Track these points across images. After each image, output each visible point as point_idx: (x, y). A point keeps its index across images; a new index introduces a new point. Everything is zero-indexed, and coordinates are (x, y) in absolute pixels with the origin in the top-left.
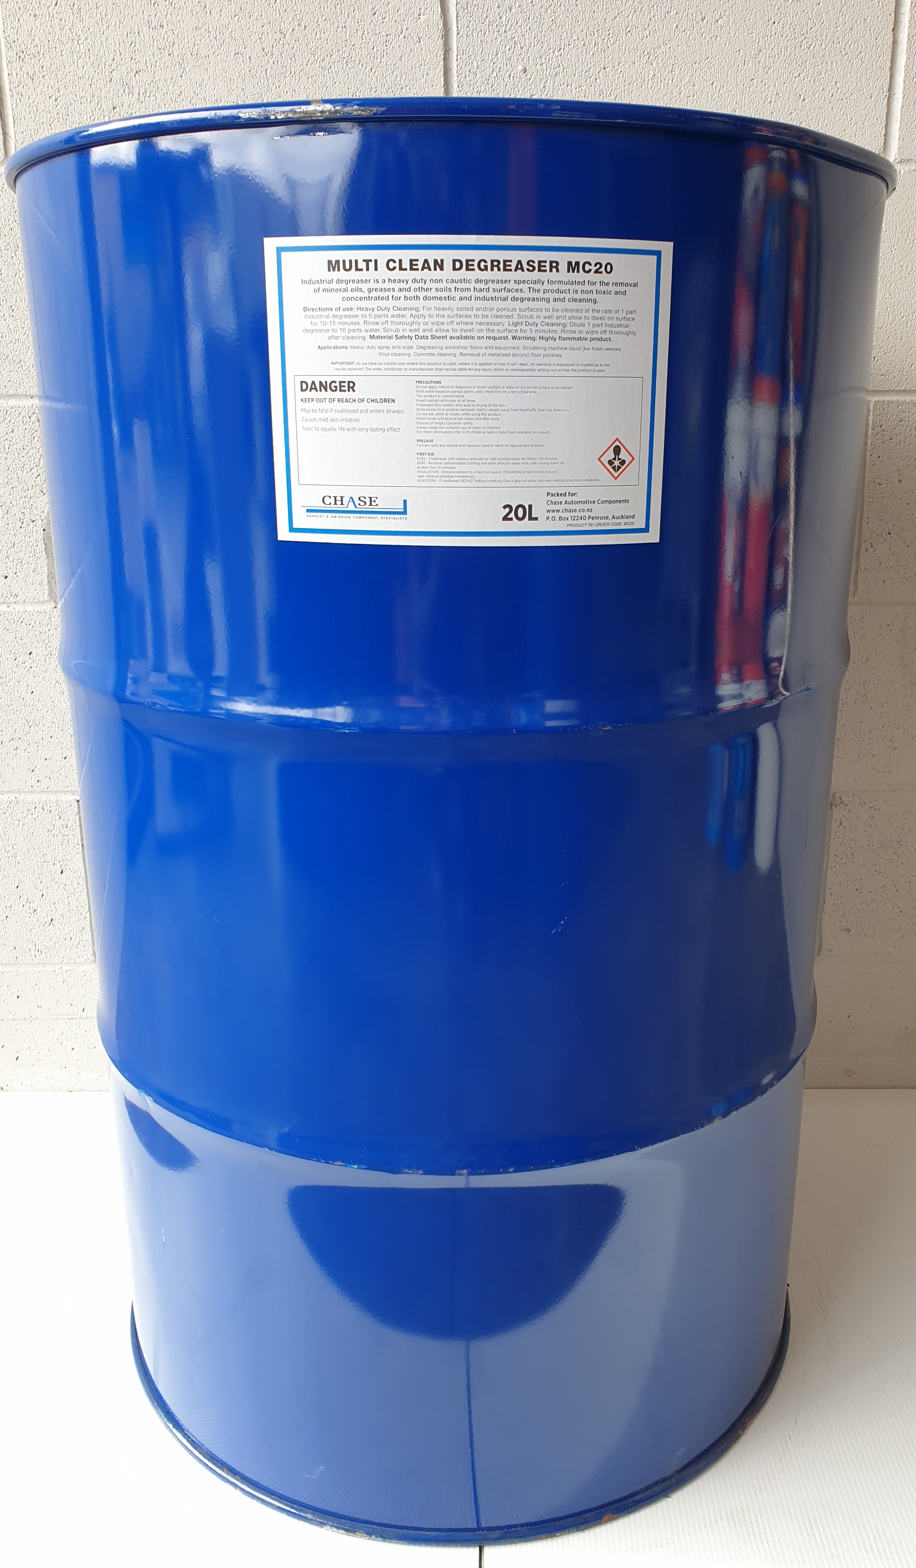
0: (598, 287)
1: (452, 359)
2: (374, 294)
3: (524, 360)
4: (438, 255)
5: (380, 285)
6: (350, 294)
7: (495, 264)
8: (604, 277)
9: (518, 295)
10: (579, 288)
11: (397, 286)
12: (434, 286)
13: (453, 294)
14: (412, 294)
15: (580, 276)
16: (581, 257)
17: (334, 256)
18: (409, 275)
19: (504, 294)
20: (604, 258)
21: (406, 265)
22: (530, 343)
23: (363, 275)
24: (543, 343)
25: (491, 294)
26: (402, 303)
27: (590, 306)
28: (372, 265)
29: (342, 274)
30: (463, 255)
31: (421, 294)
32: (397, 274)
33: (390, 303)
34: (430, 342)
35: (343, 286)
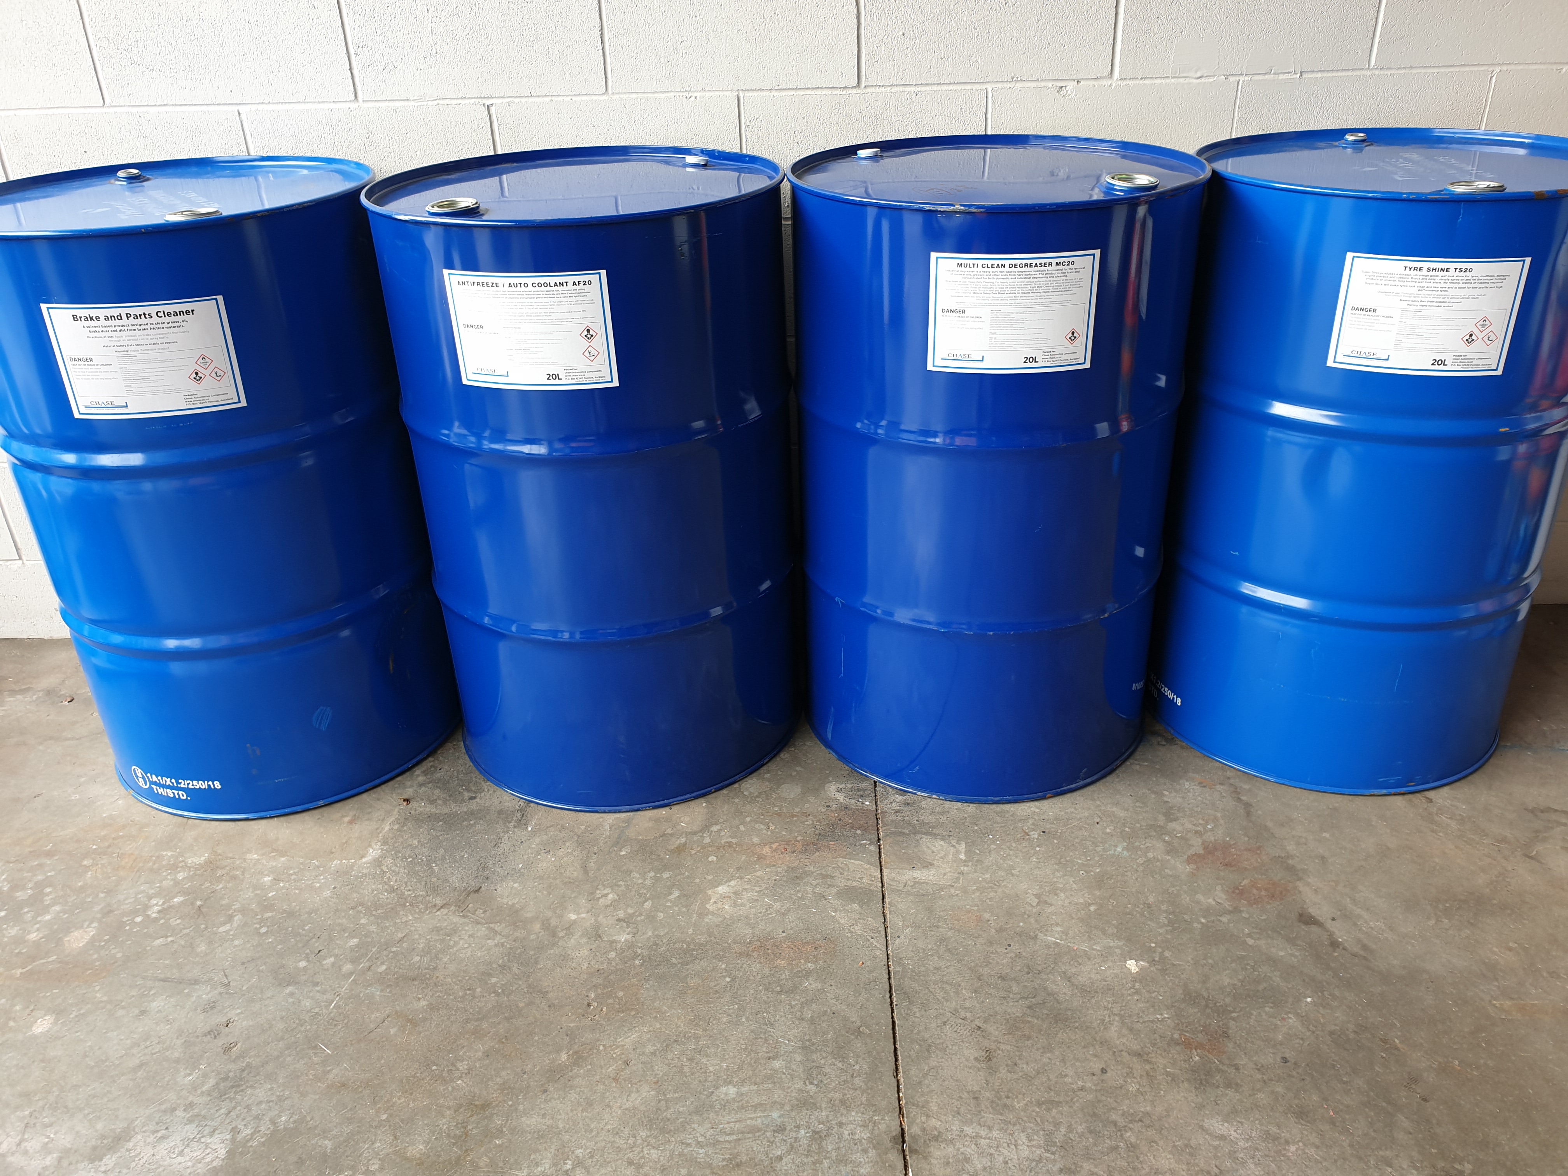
0: (1068, 271)
1: (1006, 302)
2: (976, 277)
3: (1036, 301)
4: (1003, 262)
5: (979, 273)
6: (965, 276)
7: (1026, 265)
8: (1071, 266)
9: (1035, 276)
10: (1060, 272)
11: (985, 274)
12: (1001, 274)
13: (1008, 277)
14: (992, 277)
15: (1061, 267)
16: (1061, 260)
17: (960, 261)
18: (991, 270)
19: (1029, 276)
20: (1071, 259)
21: (990, 266)
22: (1039, 294)
23: (972, 269)
24: (1044, 294)
25: (1024, 276)
26: (987, 280)
27: (1065, 278)
28: (976, 266)
29: (963, 268)
30: (1013, 262)
31: (995, 277)
32: (986, 269)
33: (982, 280)
34: (998, 295)
35: (963, 273)
